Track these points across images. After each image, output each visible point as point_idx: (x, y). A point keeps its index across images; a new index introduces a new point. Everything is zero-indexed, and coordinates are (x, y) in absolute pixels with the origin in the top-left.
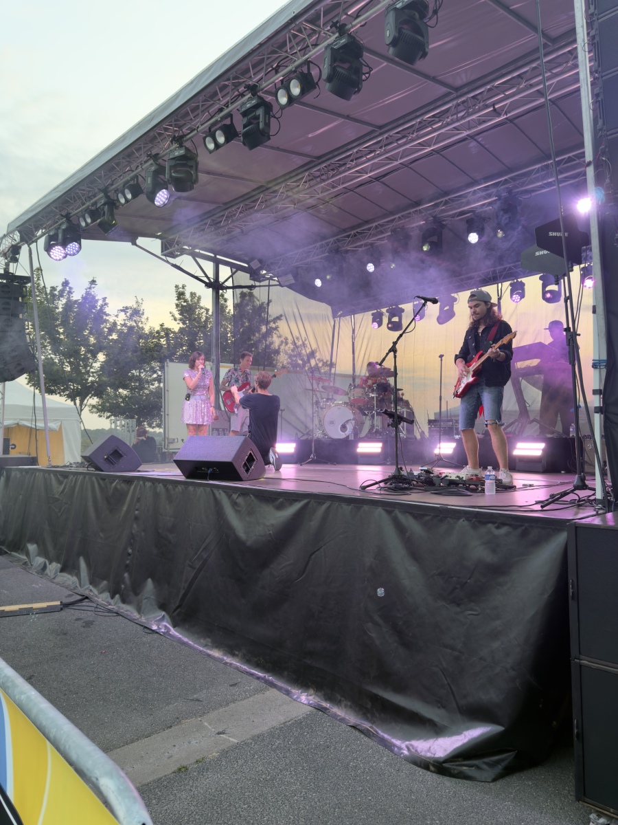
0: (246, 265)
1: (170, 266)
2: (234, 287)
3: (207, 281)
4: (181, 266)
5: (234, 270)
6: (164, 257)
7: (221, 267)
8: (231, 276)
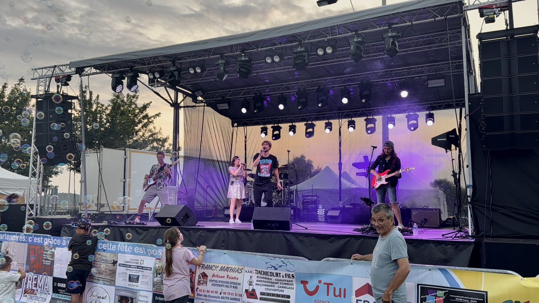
0: (190, 93)
1: (152, 92)
2: (184, 107)
3: (172, 103)
4: (159, 93)
5: (185, 96)
6: (150, 87)
7: (179, 93)
8: (183, 100)
